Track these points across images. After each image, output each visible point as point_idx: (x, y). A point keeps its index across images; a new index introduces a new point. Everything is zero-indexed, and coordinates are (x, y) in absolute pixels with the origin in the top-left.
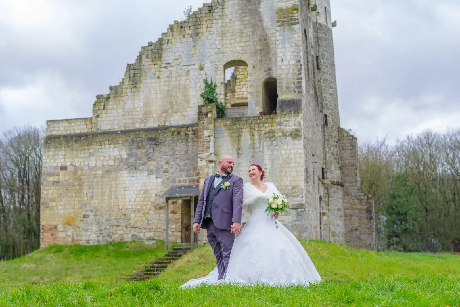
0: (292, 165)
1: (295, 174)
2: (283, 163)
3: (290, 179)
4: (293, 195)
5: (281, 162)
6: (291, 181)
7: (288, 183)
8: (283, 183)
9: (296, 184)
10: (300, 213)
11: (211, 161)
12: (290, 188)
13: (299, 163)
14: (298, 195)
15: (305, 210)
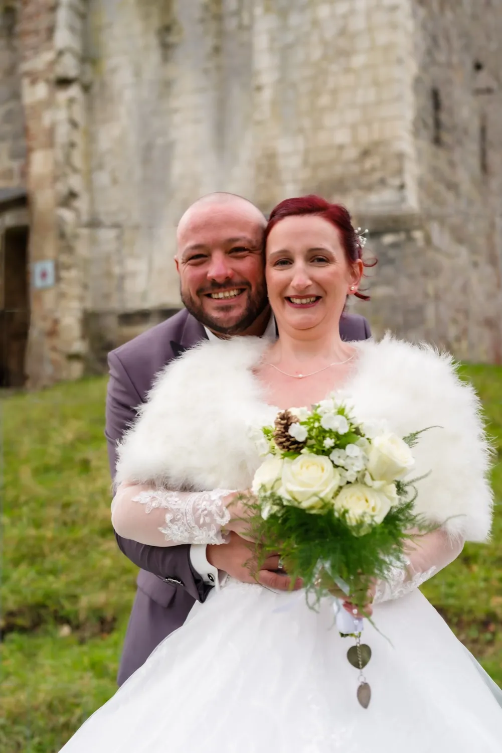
0: (358, 61)
1: (371, 95)
2: (325, 57)
3: (352, 116)
4: (365, 181)
5: (317, 53)
6: (354, 127)
7: (342, 137)
8: (323, 138)
9: (376, 136)
10: (392, 253)
11: (64, 82)
12: (352, 153)
13: (388, 48)
14: (383, 182)
15: (410, 239)
